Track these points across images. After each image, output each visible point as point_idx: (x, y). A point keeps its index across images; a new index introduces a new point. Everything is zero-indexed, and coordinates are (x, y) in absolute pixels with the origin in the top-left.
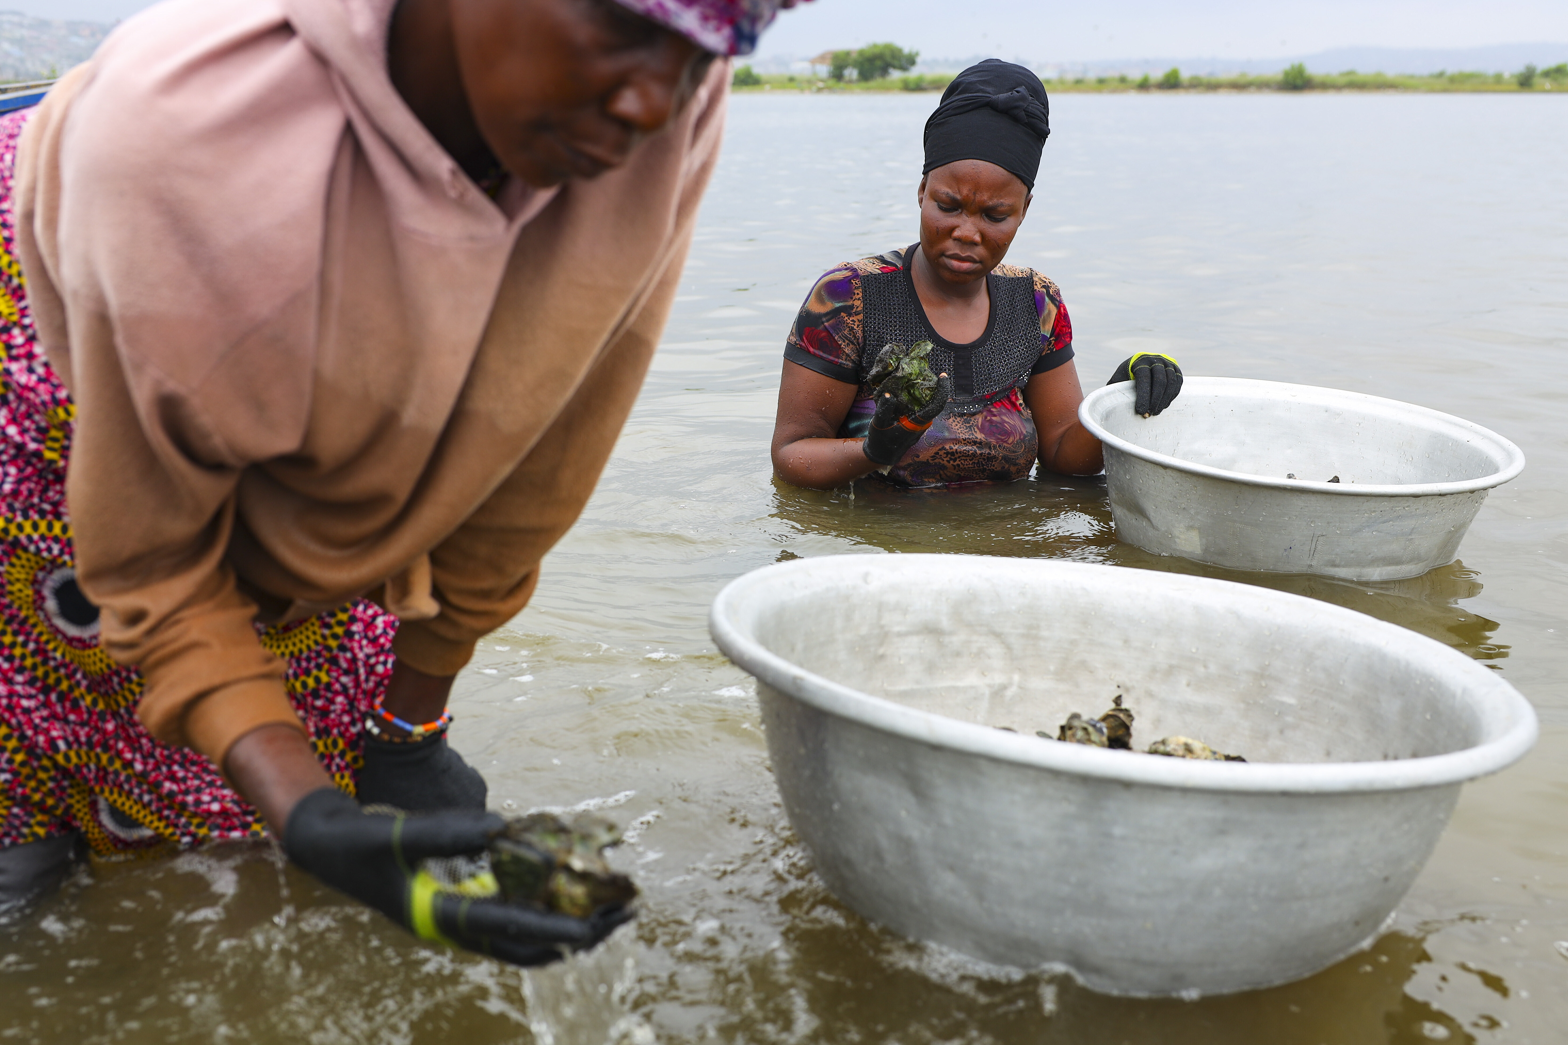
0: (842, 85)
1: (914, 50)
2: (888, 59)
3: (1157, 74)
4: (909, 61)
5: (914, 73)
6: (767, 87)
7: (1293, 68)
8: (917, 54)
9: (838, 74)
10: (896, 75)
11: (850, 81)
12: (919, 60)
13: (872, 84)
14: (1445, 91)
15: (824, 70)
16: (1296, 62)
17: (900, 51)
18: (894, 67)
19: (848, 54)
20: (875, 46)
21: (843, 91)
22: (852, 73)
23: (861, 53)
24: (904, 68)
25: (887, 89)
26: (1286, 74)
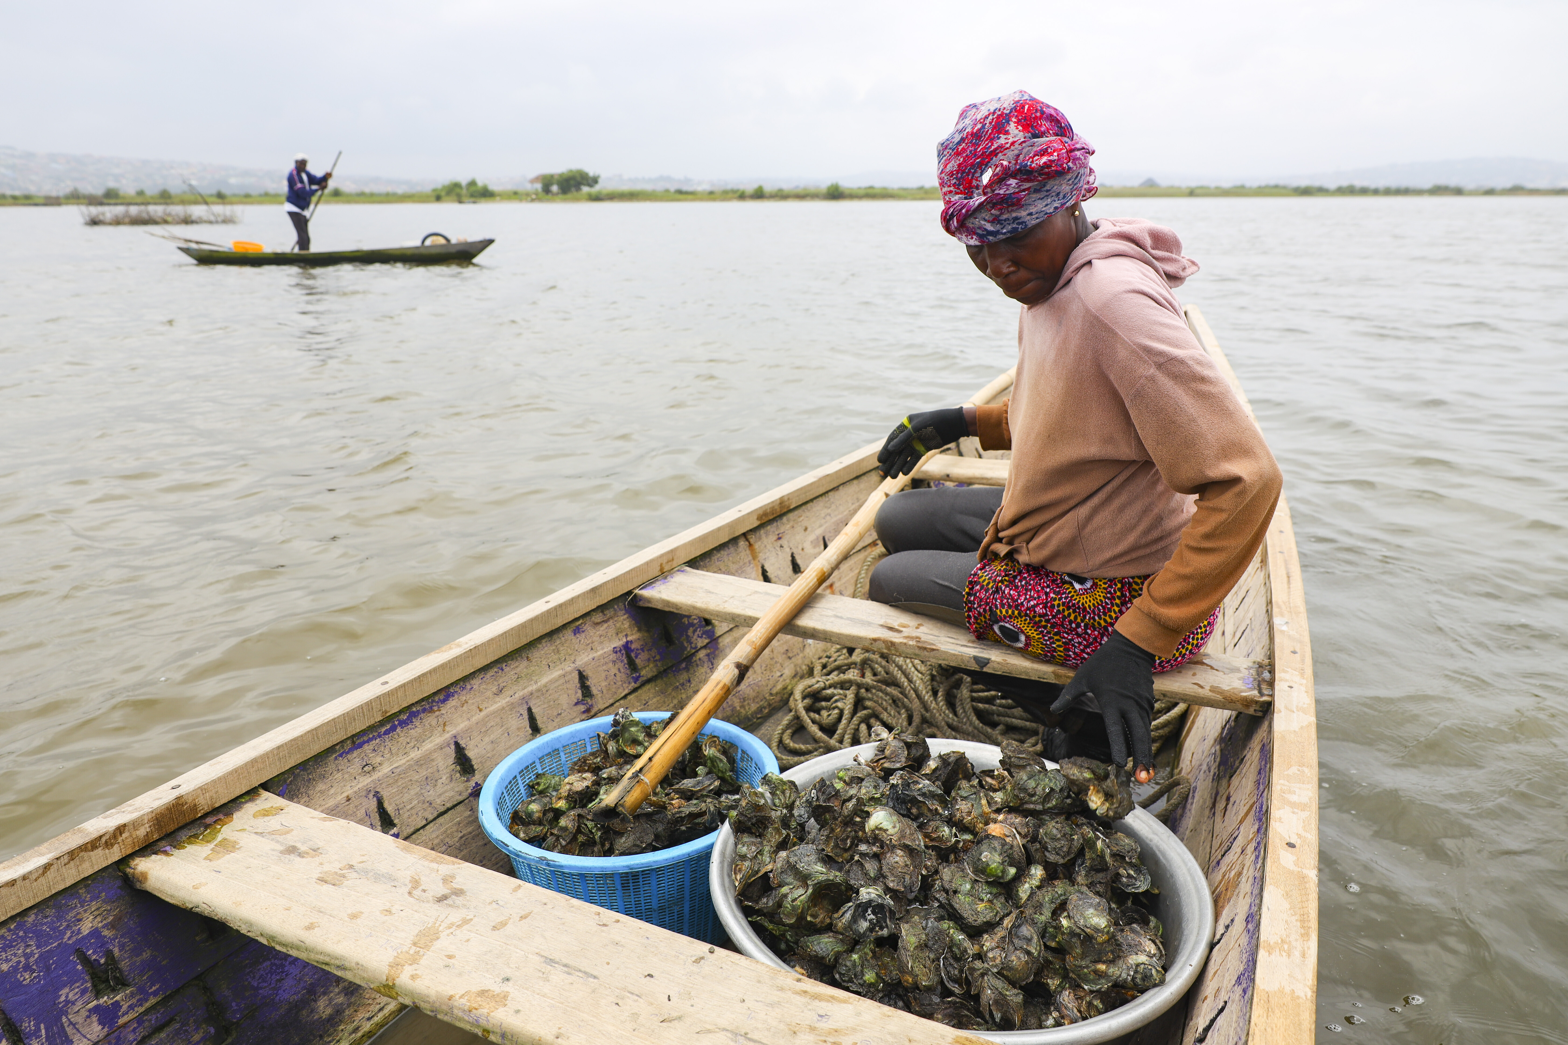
0: (550, 196)
1: (597, 174)
2: (579, 179)
3: (750, 188)
4: (595, 181)
5: (597, 188)
6: (498, 198)
7: (832, 185)
8: (598, 177)
9: (547, 190)
10: (585, 189)
11: (554, 195)
12: (600, 181)
13: (569, 196)
14: (922, 199)
15: (539, 186)
16: (834, 182)
17: (587, 174)
18: (584, 185)
19: (552, 176)
20: (571, 171)
21: (548, 201)
22: (555, 188)
23: (561, 175)
24: (591, 186)
25: (577, 200)
26: (829, 188)
